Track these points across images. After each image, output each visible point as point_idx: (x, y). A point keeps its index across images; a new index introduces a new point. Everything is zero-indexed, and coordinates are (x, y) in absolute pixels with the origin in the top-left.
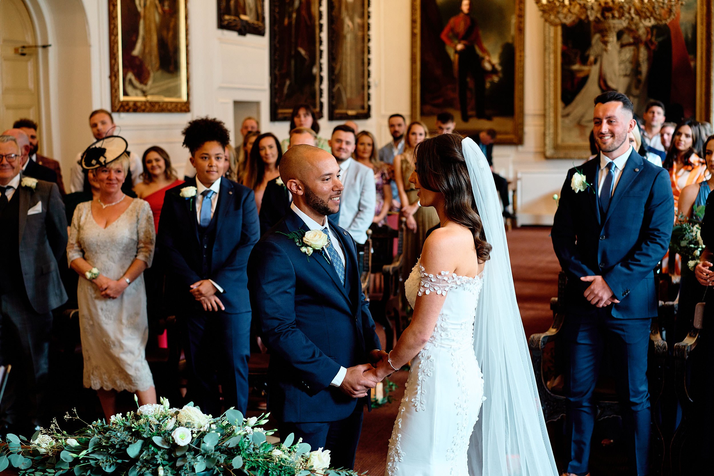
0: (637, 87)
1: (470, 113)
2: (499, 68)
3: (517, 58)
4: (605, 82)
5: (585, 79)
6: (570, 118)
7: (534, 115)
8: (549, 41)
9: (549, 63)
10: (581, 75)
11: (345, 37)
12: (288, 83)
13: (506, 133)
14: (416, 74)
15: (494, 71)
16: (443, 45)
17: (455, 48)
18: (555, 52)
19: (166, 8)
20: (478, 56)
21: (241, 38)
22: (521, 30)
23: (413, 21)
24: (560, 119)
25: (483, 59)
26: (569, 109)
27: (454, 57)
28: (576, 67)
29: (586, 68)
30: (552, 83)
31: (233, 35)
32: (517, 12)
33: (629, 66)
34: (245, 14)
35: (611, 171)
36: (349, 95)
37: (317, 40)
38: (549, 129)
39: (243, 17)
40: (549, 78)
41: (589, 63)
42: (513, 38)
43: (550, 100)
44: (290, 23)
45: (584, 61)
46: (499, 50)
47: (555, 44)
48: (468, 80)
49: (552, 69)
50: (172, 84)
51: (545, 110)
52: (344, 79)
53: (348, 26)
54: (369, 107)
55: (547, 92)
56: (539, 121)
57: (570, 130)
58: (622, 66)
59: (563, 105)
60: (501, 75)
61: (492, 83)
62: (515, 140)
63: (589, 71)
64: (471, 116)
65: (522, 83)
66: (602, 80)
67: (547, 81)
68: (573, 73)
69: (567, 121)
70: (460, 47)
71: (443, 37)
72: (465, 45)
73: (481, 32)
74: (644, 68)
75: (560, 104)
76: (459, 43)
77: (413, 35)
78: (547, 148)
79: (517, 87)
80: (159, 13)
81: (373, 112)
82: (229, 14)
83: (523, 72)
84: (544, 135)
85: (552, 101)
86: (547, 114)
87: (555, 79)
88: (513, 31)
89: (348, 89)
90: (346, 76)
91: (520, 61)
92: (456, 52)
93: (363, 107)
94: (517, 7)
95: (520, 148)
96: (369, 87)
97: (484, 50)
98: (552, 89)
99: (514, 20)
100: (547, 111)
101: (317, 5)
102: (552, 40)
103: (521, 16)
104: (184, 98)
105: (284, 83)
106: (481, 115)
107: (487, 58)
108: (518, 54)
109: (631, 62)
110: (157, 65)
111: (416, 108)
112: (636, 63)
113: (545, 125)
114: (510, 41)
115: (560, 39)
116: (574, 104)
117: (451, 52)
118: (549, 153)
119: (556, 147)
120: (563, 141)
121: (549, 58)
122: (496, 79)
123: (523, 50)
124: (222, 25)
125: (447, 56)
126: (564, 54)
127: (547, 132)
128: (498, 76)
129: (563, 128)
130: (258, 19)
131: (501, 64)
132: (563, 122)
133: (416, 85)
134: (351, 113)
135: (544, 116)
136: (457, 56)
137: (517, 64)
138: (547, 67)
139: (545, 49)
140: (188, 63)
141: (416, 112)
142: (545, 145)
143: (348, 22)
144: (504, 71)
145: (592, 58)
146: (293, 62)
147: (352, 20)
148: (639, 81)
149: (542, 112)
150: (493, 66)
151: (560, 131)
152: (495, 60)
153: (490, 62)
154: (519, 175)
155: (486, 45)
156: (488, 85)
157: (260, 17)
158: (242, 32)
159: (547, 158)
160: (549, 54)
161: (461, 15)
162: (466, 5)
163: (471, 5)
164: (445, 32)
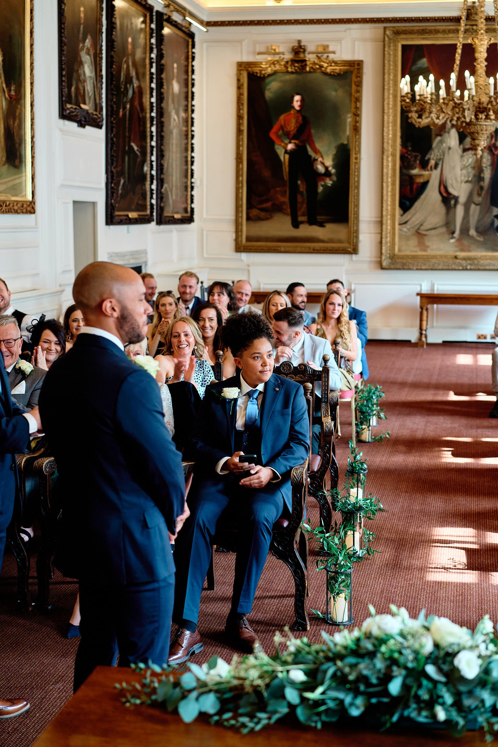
0: (479, 195)
1: (300, 219)
2: (333, 171)
3: (353, 160)
4: (446, 188)
5: (425, 184)
6: (408, 226)
7: (370, 222)
8: (388, 143)
9: (388, 166)
10: (421, 180)
11: (171, 133)
12: (122, 181)
13: (340, 241)
14: (242, 175)
15: (327, 174)
17: (285, 148)
18: (394, 155)
19: (13, 93)
20: (310, 156)
21: (81, 129)
22: (356, 129)
23: (239, 117)
24: (397, 227)
25: (316, 160)
26: (408, 215)
27: (284, 158)
28: (415, 172)
29: (426, 173)
30: (390, 188)
31: (73, 126)
32: (353, 110)
33: (472, 172)
34: (85, 103)
36: (174, 197)
37: (148, 134)
38: (387, 237)
39: (83, 106)
40: (387, 182)
41: (429, 167)
42: (348, 139)
43: (387, 205)
44: (124, 115)
45: (424, 165)
46: (333, 152)
47: (394, 146)
48: (299, 182)
49: (390, 172)
50: (17, 181)
51: (381, 216)
52: (171, 178)
53: (175, 120)
54: (192, 210)
55: (385, 198)
56: (374, 229)
57: (407, 238)
58: (464, 172)
59: (402, 212)
60: (335, 178)
61: (325, 186)
62: (349, 250)
63: (430, 175)
64: (302, 222)
65: (358, 187)
66: (443, 186)
67: (384, 184)
68: (411, 178)
69: (405, 229)
70: (290, 147)
71: (272, 135)
72: (296, 145)
73: (313, 131)
74: (487, 174)
75: (398, 211)
76: (290, 143)
77: (239, 131)
78: (383, 257)
79: (352, 192)
80: (6, 98)
81: (196, 217)
82: (70, 103)
83: (359, 176)
84: (381, 243)
85: (389, 208)
86: (384, 222)
87: (394, 184)
88: (348, 131)
89: (174, 189)
90: (172, 176)
91: (356, 163)
92: (286, 152)
93: (186, 210)
94: (353, 105)
95: (354, 257)
96: (192, 188)
97: (316, 151)
98: (390, 193)
99: (349, 119)
100: (384, 219)
101: (148, 96)
102: (391, 142)
103: (357, 115)
104: (30, 197)
105: (120, 181)
106: (312, 222)
107: (320, 159)
108: (353, 156)
109: (474, 168)
110: (4, 159)
111: (241, 211)
112: (479, 169)
113: (381, 233)
114: (346, 142)
115: (399, 141)
116: (412, 211)
117: (280, 152)
118: (385, 264)
119: (393, 257)
120: (399, 250)
121: (388, 161)
122: (329, 183)
123: (359, 152)
124: (64, 115)
125: (277, 156)
126: (403, 158)
127: (384, 241)
128: (331, 180)
129: (400, 236)
130: (96, 110)
131: (335, 166)
132: (400, 230)
133: (242, 188)
135: (380, 223)
136: (287, 156)
137: (352, 166)
138: (385, 170)
139: (383, 151)
140: (33, 157)
141: (241, 217)
142: (381, 253)
143: (174, 116)
144: (338, 174)
145: (432, 163)
146: (127, 159)
147: (177, 114)
148: (482, 188)
149: (378, 219)
150: (326, 168)
151: (397, 239)
152: (329, 162)
153: (323, 163)
154: (354, 287)
156: (320, 189)
157: (98, 107)
158: (82, 125)
159: (382, 268)
160: (388, 157)
161: (292, 112)
162: (297, 101)
163: (302, 101)
164: (274, 130)
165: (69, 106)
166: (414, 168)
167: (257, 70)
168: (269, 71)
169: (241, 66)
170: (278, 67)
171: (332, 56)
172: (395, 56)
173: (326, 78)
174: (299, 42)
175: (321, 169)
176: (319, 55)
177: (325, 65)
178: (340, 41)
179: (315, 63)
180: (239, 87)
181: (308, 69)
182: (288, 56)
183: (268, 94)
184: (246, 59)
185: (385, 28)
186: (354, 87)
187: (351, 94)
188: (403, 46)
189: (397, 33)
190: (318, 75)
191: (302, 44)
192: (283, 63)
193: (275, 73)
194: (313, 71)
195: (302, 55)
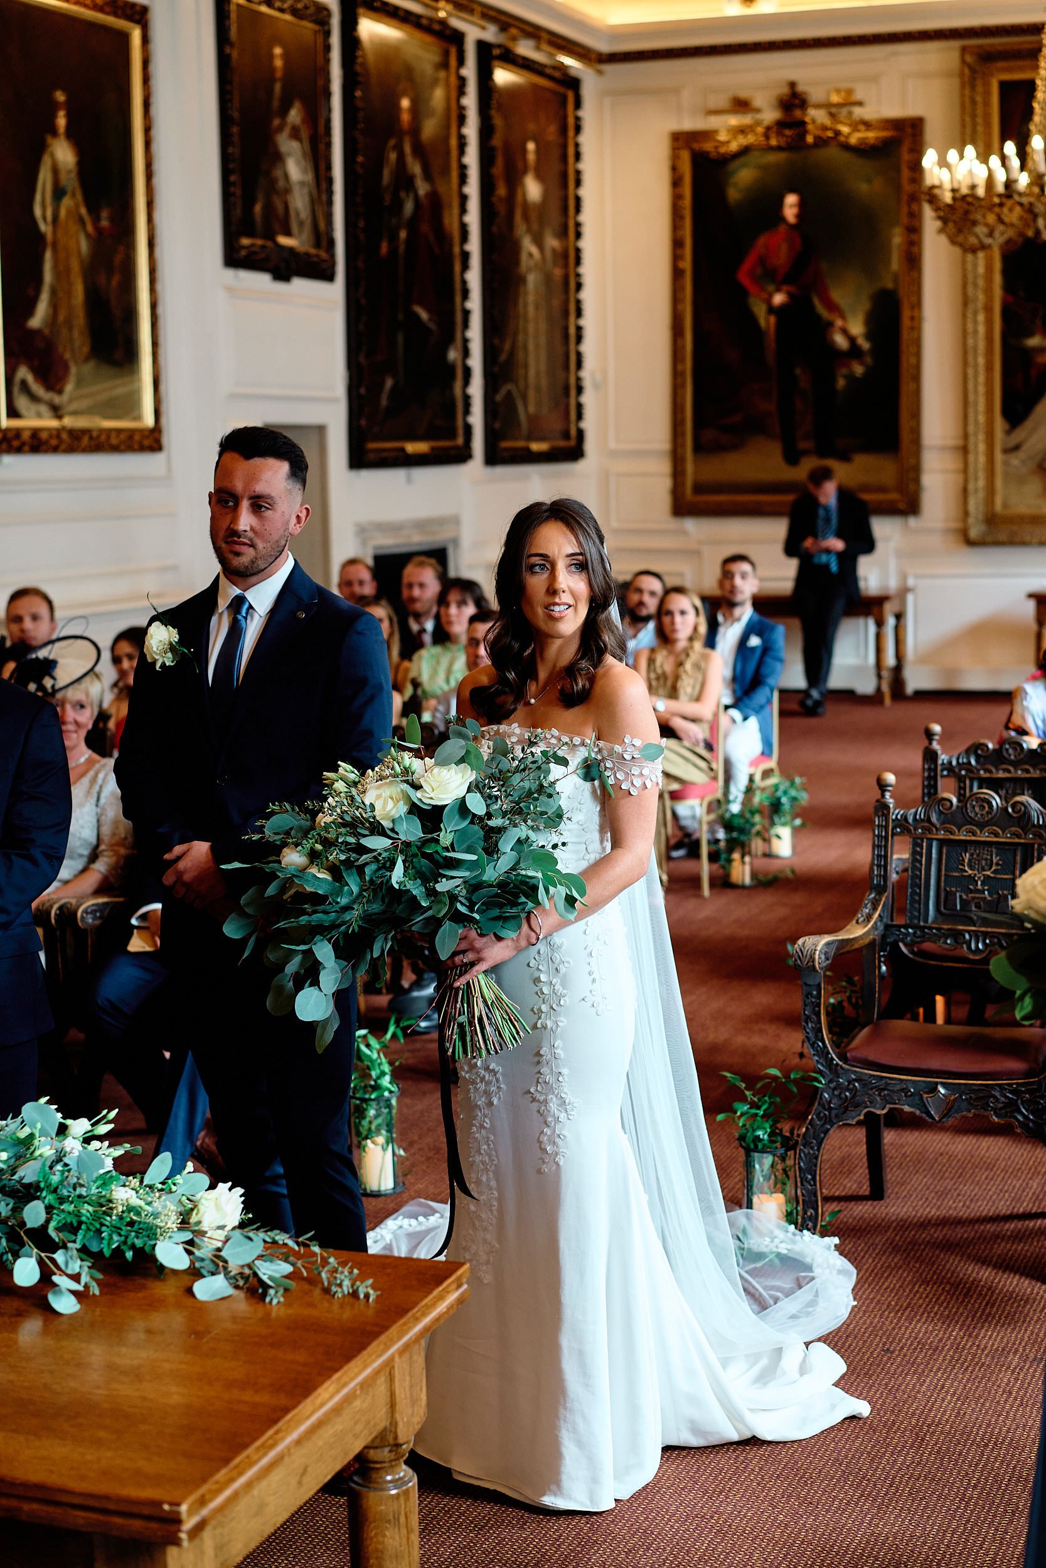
1: (803, 445)
2: (865, 345)
3: (906, 322)
6: (1022, 454)
7: (943, 449)
8: (975, 285)
9: (976, 331)
10: (1044, 359)
11: (522, 280)
12: (389, 383)
13: (882, 489)
14: (683, 361)
15: (855, 351)
16: (743, 294)
17: (768, 301)
18: (988, 309)
19: (105, 223)
20: (819, 317)
21: (281, 287)
22: (913, 260)
23: (677, 244)
24: (999, 456)
25: (830, 324)
26: (1020, 434)
27: (766, 321)
28: (1035, 341)
30: (982, 379)
31: (261, 281)
32: (905, 220)
34: (288, 233)
35: (239, 617)
36: (532, 409)
37: (458, 286)
38: (976, 479)
39: (283, 240)
40: (976, 366)
42: (896, 278)
43: (976, 412)
44: (393, 251)
46: (865, 305)
47: (988, 291)
48: (798, 371)
49: (982, 345)
50: (121, 391)
51: (966, 436)
52: (521, 372)
53: (530, 255)
54: (581, 434)
55: (971, 397)
56: (951, 462)
57: (1021, 480)
59: (1007, 427)
60: (869, 360)
61: (851, 378)
62: (902, 506)
65: (917, 377)
67: (970, 372)
68: (1028, 355)
69: (1015, 460)
70: (779, 299)
71: (743, 277)
72: (790, 294)
73: (825, 267)
75: (999, 424)
76: (778, 290)
77: (677, 274)
78: (971, 520)
79: (906, 388)
80: (88, 236)
81: (590, 445)
82: (251, 234)
83: (918, 355)
84: (965, 491)
85: (982, 418)
86: (971, 447)
87: (989, 368)
88: (895, 263)
89: (531, 394)
90: (526, 366)
91: (912, 328)
92: (771, 310)
93: (566, 435)
94: (904, 210)
95: (912, 521)
96: (580, 390)
97: (832, 307)
98: (981, 389)
99: (897, 239)
100: (972, 440)
101: (456, 211)
102: (981, 282)
103: (914, 230)
104: (149, 420)
105: (383, 383)
106: (824, 449)
107: (839, 323)
108: (906, 313)
110: (86, 349)
111: (683, 434)
113: (965, 471)
114: (890, 285)
115: (998, 279)
116: (1029, 423)
118: (973, 533)
119: (992, 520)
120: (1005, 505)
121: (975, 322)
122: (858, 370)
123: (918, 305)
124: (234, 258)
125: (753, 319)
126: (1008, 313)
127: (971, 486)
128: (862, 363)
129: (1007, 476)
130: (317, 244)
131: (869, 336)
132: (1006, 463)
133: (683, 385)
134: (535, 447)
135: (964, 450)
136: (773, 320)
137: (905, 335)
138: (970, 341)
139: (966, 302)
140: (155, 344)
141: (683, 445)
142: (966, 514)
143: (528, 246)
144: (874, 351)
146: (400, 338)
147: (539, 242)
149: (960, 442)
150: (852, 340)
151: (999, 483)
152: (857, 328)
153: (845, 332)
154: (911, 582)
155: (838, 295)
156: (841, 383)
157: (324, 240)
158: (282, 274)
159: (970, 543)
160: (975, 313)
161: (782, 228)
162: (791, 206)
163: (802, 205)
164: (746, 266)
165: (245, 241)
166: (1031, 334)
167: (708, 146)
168: (734, 147)
169: (681, 140)
170: (750, 139)
171: (858, 112)
172: (987, 104)
173: (846, 156)
174: (792, 85)
175: (840, 341)
176: (833, 110)
177: (845, 129)
178: (874, 79)
179: (825, 128)
180: (676, 183)
181: (810, 139)
182: (770, 115)
183: (733, 194)
184: (689, 123)
185: (964, 50)
186: (906, 173)
187: (898, 187)
188: (1003, 85)
189: (988, 58)
190: (832, 153)
191: (800, 88)
192: (760, 130)
193: (745, 151)
194: (821, 142)
195: (798, 113)
